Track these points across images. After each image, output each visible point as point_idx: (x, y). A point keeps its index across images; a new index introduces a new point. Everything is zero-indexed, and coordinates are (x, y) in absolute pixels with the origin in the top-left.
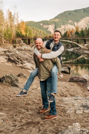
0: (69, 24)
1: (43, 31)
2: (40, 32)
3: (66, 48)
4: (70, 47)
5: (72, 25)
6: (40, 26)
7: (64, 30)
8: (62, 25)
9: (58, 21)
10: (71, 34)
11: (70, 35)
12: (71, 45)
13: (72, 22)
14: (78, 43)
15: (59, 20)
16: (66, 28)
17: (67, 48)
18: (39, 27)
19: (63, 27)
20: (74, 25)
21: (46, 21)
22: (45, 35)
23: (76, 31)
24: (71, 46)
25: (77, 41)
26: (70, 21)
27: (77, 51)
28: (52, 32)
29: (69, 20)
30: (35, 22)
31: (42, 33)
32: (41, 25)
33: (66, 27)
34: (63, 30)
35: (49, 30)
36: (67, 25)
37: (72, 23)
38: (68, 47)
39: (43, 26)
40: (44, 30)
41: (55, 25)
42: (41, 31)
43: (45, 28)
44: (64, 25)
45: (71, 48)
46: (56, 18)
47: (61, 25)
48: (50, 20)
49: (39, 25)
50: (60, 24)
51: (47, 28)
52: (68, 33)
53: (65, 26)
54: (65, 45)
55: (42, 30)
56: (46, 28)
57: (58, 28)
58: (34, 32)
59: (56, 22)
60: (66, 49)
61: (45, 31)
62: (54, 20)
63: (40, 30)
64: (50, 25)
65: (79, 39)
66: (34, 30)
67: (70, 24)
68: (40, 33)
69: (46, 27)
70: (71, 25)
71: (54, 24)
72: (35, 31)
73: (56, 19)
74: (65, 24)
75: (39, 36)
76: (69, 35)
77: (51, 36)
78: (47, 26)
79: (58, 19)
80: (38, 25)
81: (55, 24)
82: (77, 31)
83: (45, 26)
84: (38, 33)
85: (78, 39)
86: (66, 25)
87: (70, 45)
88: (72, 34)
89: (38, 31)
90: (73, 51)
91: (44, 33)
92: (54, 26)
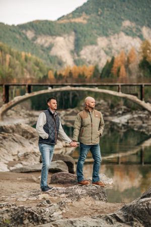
0: (123, 34)
1: (34, 57)
2: (26, 59)
3: (108, 114)
4: (121, 112)
5: (134, 36)
6: (27, 38)
7: (107, 53)
8: (100, 35)
9: (85, 22)
10: (127, 67)
11: (123, 69)
12: (125, 104)
13: (134, 25)
14: (141, 99)
15: (88, 20)
16: (114, 45)
17: (113, 114)
18: (22, 41)
19: (102, 42)
20: (141, 37)
21: (46, 21)
22: (41, 70)
23: (142, 58)
24: (124, 107)
25: (139, 93)
26: (127, 23)
27: (139, 123)
28: (64, 60)
29: (123, 20)
30: (7, 26)
31: (31, 65)
32: (30, 34)
33: (113, 42)
34: (102, 53)
35: (55, 52)
36: (116, 36)
37: (134, 30)
38: (115, 109)
39: (34, 39)
40: (37, 54)
41: (76, 36)
42: (29, 55)
43: (42, 46)
44: (107, 36)
45: (124, 113)
46: (78, 12)
47: (96, 38)
48: (59, 19)
49: (20, 34)
50: (94, 32)
51: (50, 48)
52: (115, 65)
53: (110, 41)
54: (106, 103)
55: (32, 54)
56: (46, 45)
57: (86, 45)
58: (5, 60)
59: (80, 25)
60: (110, 118)
61: (41, 57)
62: (73, 20)
63: (23, 54)
64: (60, 35)
65: (144, 84)
66: (6, 53)
67: (127, 34)
68: (25, 64)
69: (46, 41)
70: (130, 38)
71: (73, 33)
72: (8, 57)
73: (79, 16)
74: (110, 31)
75: (23, 73)
76: (119, 70)
77: (60, 75)
78: (50, 40)
79: (88, 17)
80: (18, 36)
81: (75, 31)
82: (145, 57)
83: (42, 41)
84: (17, 62)
85: (141, 86)
86: (112, 38)
87: (122, 102)
88: (130, 66)
89: (18, 57)
90: (128, 123)
91: (37, 64)
92: (72, 38)
